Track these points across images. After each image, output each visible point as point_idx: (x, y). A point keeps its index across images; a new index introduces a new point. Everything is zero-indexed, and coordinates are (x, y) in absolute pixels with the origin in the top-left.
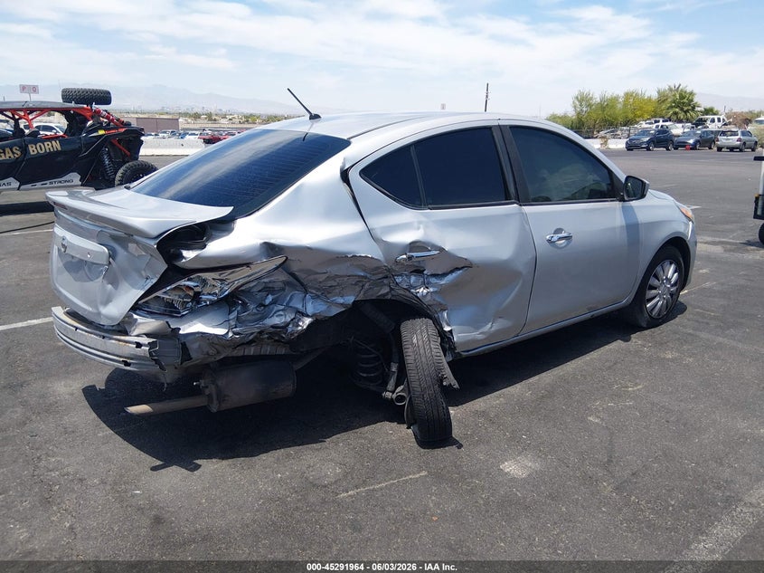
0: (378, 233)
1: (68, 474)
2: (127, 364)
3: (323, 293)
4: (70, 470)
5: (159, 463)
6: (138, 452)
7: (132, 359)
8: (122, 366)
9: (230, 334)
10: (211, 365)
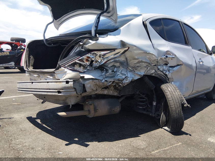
0: (155, 46)
1: (26, 146)
2: (59, 92)
3: (134, 69)
4: (26, 144)
5: (67, 143)
6: (55, 138)
7: (62, 89)
8: (57, 94)
9: (104, 81)
10: (92, 96)
